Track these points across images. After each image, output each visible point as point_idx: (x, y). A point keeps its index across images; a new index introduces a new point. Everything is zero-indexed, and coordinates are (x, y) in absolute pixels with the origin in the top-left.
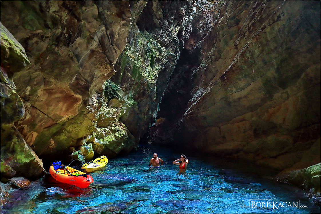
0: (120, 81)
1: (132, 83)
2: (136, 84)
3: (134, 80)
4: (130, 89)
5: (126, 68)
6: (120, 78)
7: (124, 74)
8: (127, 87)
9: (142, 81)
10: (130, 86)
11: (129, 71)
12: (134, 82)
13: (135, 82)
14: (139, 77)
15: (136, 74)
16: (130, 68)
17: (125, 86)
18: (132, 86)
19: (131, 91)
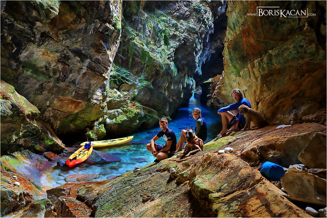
0: (130, 66)
1: (142, 66)
2: (147, 66)
3: (145, 64)
4: (141, 72)
5: (135, 55)
6: (130, 64)
7: (133, 60)
8: (138, 71)
9: (153, 63)
10: (141, 69)
11: (138, 57)
12: (144, 66)
13: (146, 65)
14: (149, 60)
15: (146, 58)
16: (139, 54)
17: (136, 70)
18: (143, 69)
19: (143, 73)
